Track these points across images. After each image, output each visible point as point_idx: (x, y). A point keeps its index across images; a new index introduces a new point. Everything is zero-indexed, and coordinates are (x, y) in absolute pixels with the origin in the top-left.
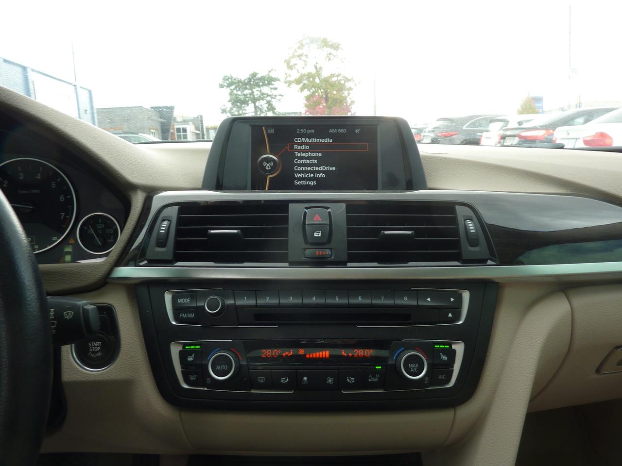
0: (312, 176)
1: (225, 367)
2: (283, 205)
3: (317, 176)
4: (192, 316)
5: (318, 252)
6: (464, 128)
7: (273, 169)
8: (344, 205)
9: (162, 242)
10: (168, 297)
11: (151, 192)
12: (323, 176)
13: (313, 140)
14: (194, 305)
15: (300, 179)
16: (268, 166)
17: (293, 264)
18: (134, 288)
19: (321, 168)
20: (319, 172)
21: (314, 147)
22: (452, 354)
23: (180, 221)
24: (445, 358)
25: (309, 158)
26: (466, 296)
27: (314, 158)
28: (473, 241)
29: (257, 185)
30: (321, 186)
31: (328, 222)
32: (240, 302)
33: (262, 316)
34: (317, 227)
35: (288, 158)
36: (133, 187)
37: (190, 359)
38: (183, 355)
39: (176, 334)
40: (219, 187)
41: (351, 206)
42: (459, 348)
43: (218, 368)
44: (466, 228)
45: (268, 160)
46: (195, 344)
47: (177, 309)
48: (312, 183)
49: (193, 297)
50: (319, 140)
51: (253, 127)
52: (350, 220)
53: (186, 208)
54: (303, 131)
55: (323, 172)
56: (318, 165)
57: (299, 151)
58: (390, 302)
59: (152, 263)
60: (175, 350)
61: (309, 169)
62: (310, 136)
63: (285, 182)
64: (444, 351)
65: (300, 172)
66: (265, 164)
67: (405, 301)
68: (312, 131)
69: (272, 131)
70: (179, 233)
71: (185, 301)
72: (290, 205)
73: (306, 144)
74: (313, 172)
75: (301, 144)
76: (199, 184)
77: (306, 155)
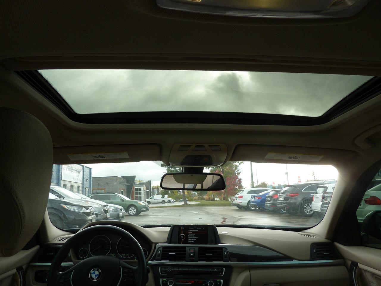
1: (171, 283)
2: (185, 248)
4: (165, 272)
5: (192, 259)
6: (302, 191)
7: (183, 238)
8: (198, 248)
9: (159, 256)
10: (159, 268)
11: (156, 244)
12: (195, 240)
13: (193, 230)
14: (165, 270)
16: (182, 237)
17: (187, 261)
18: (152, 265)
20: (194, 239)
21: (193, 232)
22: (220, 282)
23: (163, 251)
24: (219, 283)
25: (192, 235)
26: (224, 269)
27: (193, 235)
28: (226, 256)
29: (179, 243)
30: (195, 243)
31: (194, 252)
32: (175, 269)
33: (179, 273)
34: (192, 253)
35: (187, 235)
36: (153, 243)
37: (164, 282)
38: (163, 281)
39: (162, 277)
40: (170, 243)
41: (200, 248)
42: (222, 281)
44: (224, 253)
45: (182, 235)
46: (165, 279)
47: (161, 271)
48: (193, 241)
49: (165, 268)
50: (194, 231)
51: (179, 227)
52: (199, 251)
53: (164, 248)
54: (191, 228)
55: (195, 239)
56: (194, 237)
57: (190, 233)
58: (207, 270)
59: (156, 260)
60: (161, 280)
62: (192, 230)
63: (186, 242)
64: (219, 282)
65: (190, 239)
67: (210, 270)
68: (193, 228)
69: (183, 228)
70: (162, 254)
71: (163, 269)
72: (187, 248)
73: (191, 231)
74: (193, 239)
75: (190, 232)
76: (166, 241)
77: (191, 234)
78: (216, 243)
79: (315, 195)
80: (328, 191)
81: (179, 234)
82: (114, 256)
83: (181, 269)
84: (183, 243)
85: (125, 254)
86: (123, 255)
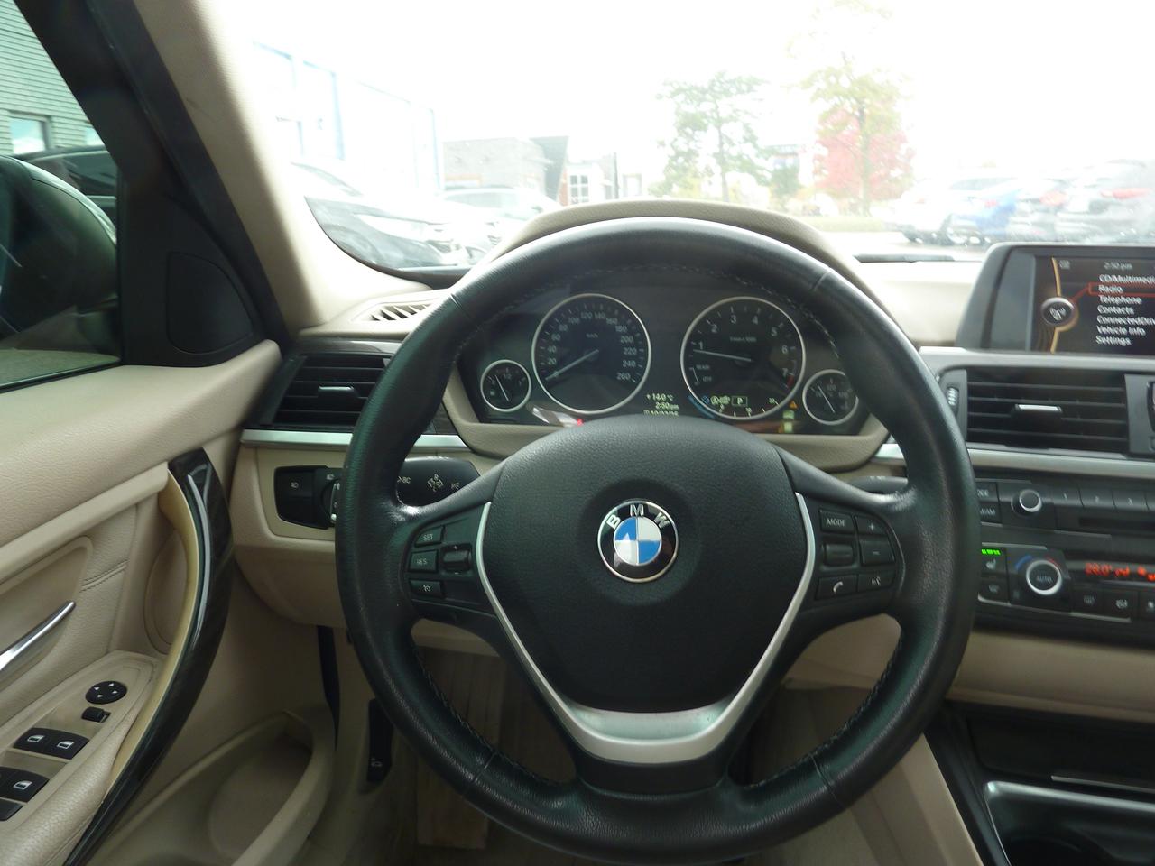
0: (1124, 331)
1: (1049, 580)
3: (1132, 331)
4: (992, 512)
7: (1065, 319)
12: (1142, 332)
13: (1130, 279)
14: (995, 499)
15: (1104, 335)
16: (1057, 315)
17: (1133, 457)
19: (1140, 321)
20: (1135, 326)
21: (1129, 290)
23: (972, 391)
25: (1122, 305)
27: (1129, 306)
30: (1139, 347)
32: (1058, 501)
33: (1090, 520)
35: (1088, 306)
37: (990, 566)
40: (985, 343)
43: (1039, 579)
45: (1058, 306)
46: (993, 549)
48: (1125, 342)
49: (996, 489)
50: (1138, 280)
51: (1038, 258)
53: (975, 374)
54: (1115, 266)
55: (1141, 326)
56: (1135, 316)
57: (1106, 295)
61: (1120, 321)
62: (1124, 274)
65: (1105, 325)
66: (1052, 311)
68: (1129, 266)
69: (1066, 264)
70: (971, 406)
71: (982, 493)
72: (1128, 378)
73: (1117, 284)
74: (1127, 326)
75: (1109, 285)
76: (952, 336)
77: (1117, 300)
81: (1040, 296)
82: (666, 406)
83: (1097, 502)
84: (1064, 348)
85: (725, 400)
86: (715, 400)
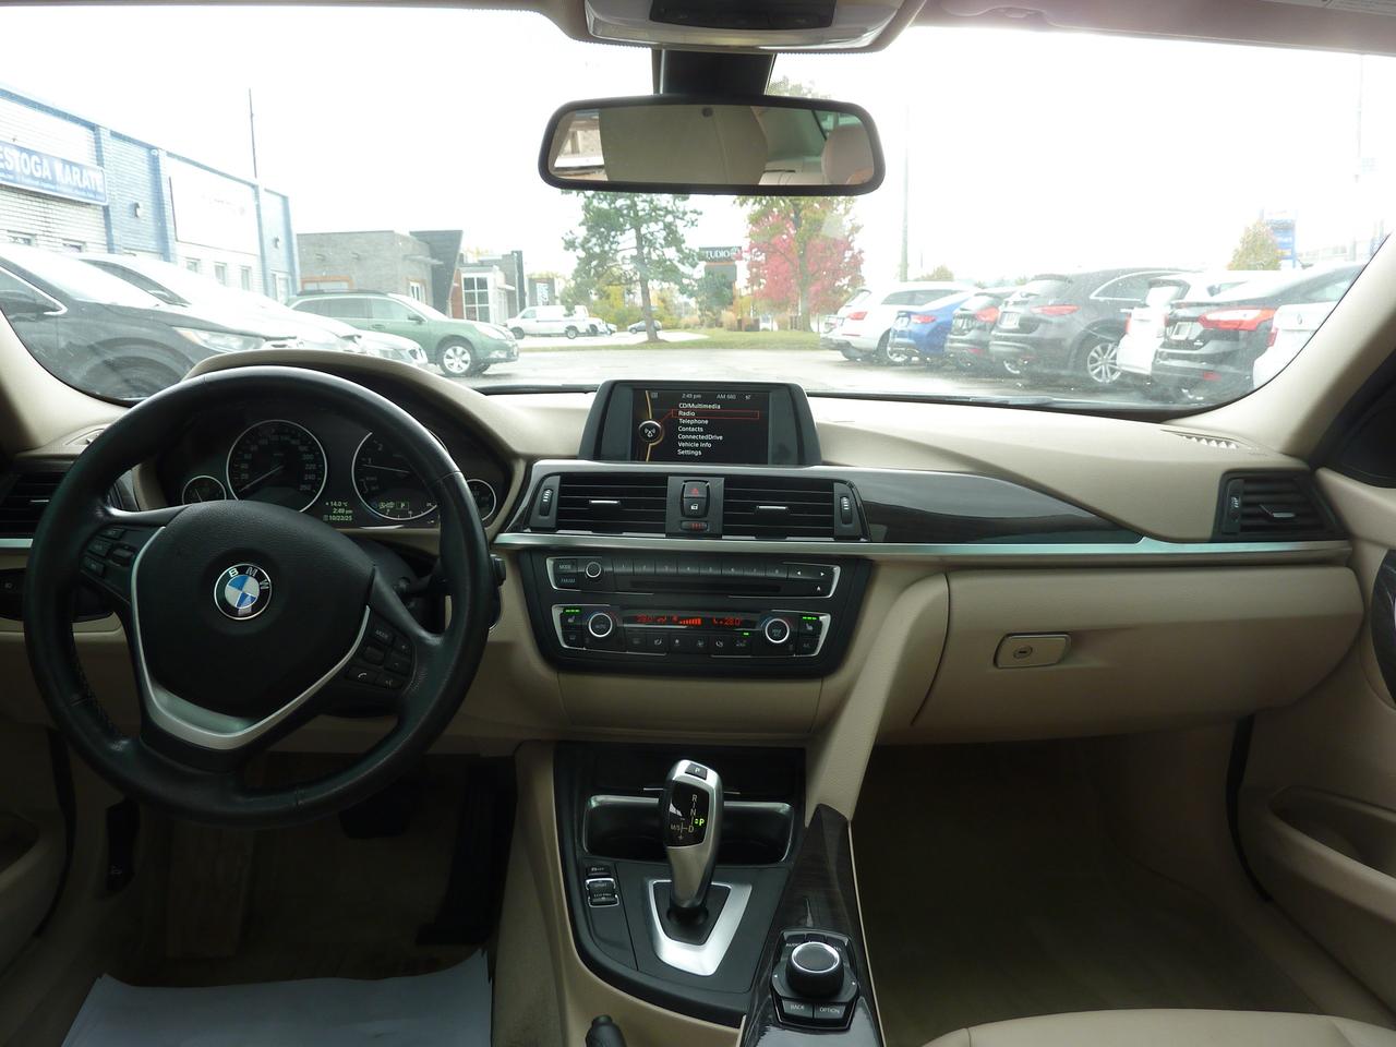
0: (697, 445)
1: (603, 626)
2: (662, 478)
3: (702, 445)
4: (572, 581)
5: (694, 525)
6: (1092, 297)
7: (655, 437)
8: (722, 480)
9: (545, 510)
10: (549, 563)
11: (531, 460)
12: (709, 445)
13: (700, 406)
14: (575, 571)
15: (683, 449)
16: (650, 434)
17: (670, 535)
18: (517, 553)
19: (708, 437)
20: (704, 441)
21: (700, 414)
22: (818, 625)
23: (562, 491)
24: (810, 628)
25: (695, 425)
26: (837, 570)
27: (700, 426)
28: (847, 519)
29: (637, 456)
30: (707, 457)
31: (705, 496)
32: (618, 570)
33: (638, 583)
34: (694, 500)
35: (671, 426)
36: (516, 456)
37: (570, 621)
38: (564, 617)
39: (558, 598)
40: (597, 456)
41: (730, 480)
42: (826, 619)
43: (597, 627)
44: (841, 505)
45: (650, 427)
46: (575, 608)
47: (558, 575)
48: (698, 453)
49: (574, 563)
50: (706, 406)
51: (635, 390)
52: (727, 495)
53: (568, 478)
54: (689, 396)
55: (709, 441)
56: (704, 434)
57: (684, 418)
58: (762, 574)
59: (535, 530)
60: (556, 613)
61: (694, 437)
62: (696, 402)
63: (667, 452)
64: (810, 623)
65: (684, 441)
66: (646, 431)
67: (777, 574)
68: (699, 396)
69: (655, 395)
70: (561, 502)
71: (566, 568)
72: (670, 478)
73: (692, 410)
74: (698, 441)
75: (686, 410)
76: (576, 452)
77: (692, 422)
78: (802, 462)
79: (1136, 312)
80: (1188, 298)
81: (637, 420)
82: (341, 511)
83: (645, 569)
84: (655, 458)
85: (391, 505)
86: (382, 506)
